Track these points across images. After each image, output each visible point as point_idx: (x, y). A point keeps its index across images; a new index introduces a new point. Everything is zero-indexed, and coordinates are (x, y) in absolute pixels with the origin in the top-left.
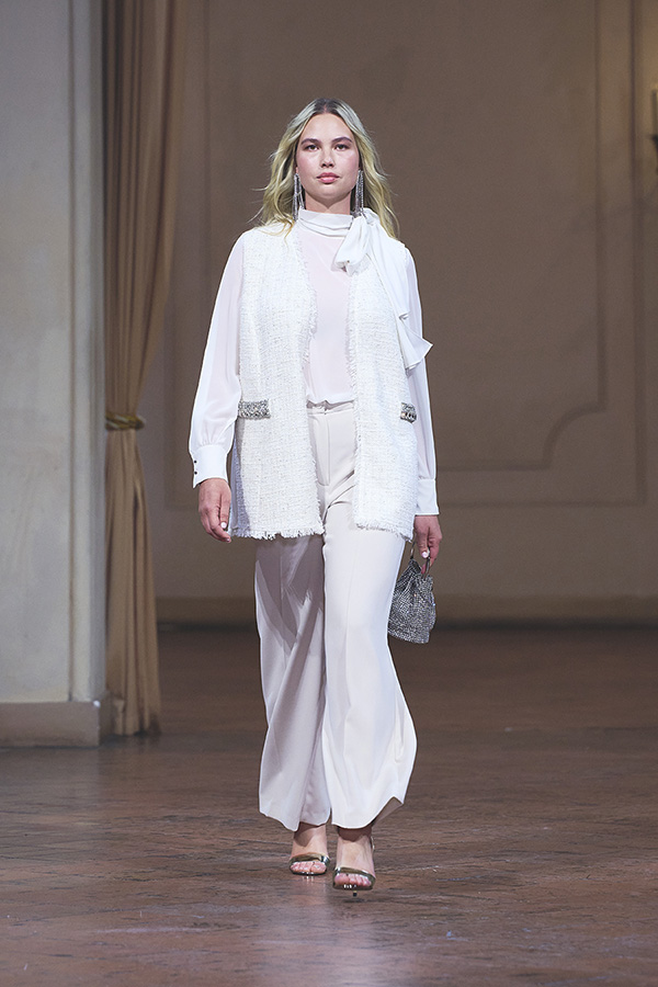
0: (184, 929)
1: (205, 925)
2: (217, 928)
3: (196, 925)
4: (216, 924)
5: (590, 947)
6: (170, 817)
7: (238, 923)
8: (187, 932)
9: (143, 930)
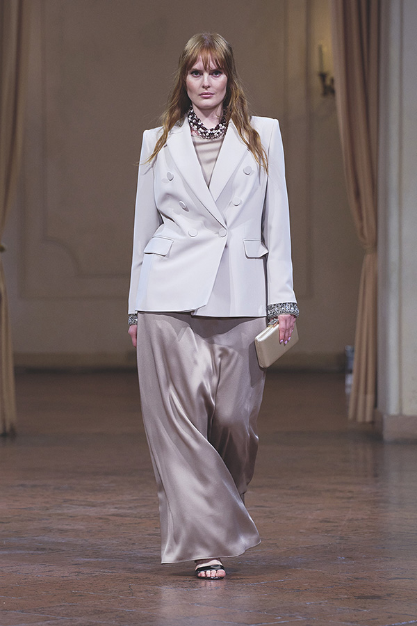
0: (32, 552)
1: (44, 549)
2: (50, 551)
3: (38, 549)
4: (50, 549)
5: (275, 562)
6: (22, 485)
7: (63, 548)
8: (33, 554)
9: (6, 552)
